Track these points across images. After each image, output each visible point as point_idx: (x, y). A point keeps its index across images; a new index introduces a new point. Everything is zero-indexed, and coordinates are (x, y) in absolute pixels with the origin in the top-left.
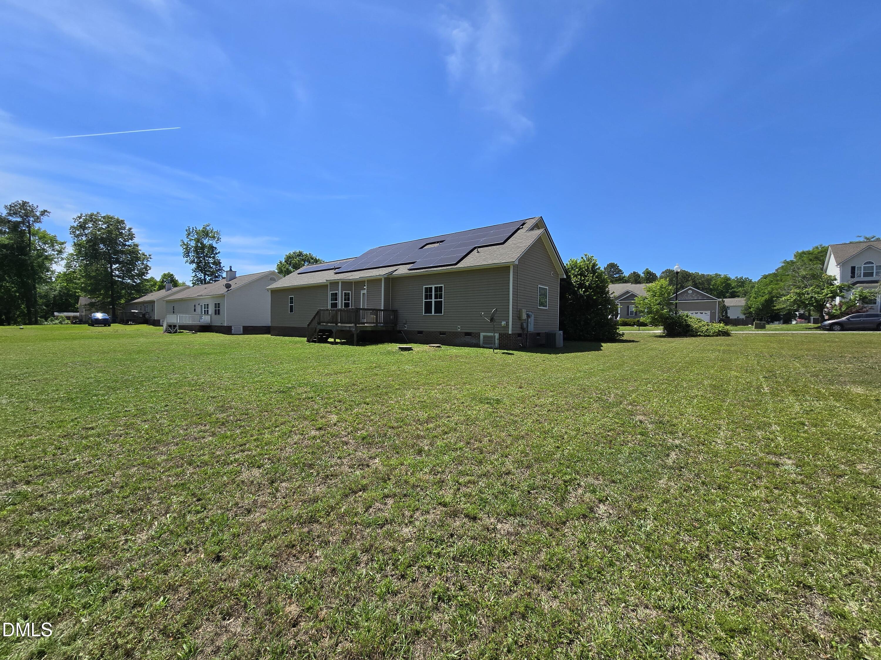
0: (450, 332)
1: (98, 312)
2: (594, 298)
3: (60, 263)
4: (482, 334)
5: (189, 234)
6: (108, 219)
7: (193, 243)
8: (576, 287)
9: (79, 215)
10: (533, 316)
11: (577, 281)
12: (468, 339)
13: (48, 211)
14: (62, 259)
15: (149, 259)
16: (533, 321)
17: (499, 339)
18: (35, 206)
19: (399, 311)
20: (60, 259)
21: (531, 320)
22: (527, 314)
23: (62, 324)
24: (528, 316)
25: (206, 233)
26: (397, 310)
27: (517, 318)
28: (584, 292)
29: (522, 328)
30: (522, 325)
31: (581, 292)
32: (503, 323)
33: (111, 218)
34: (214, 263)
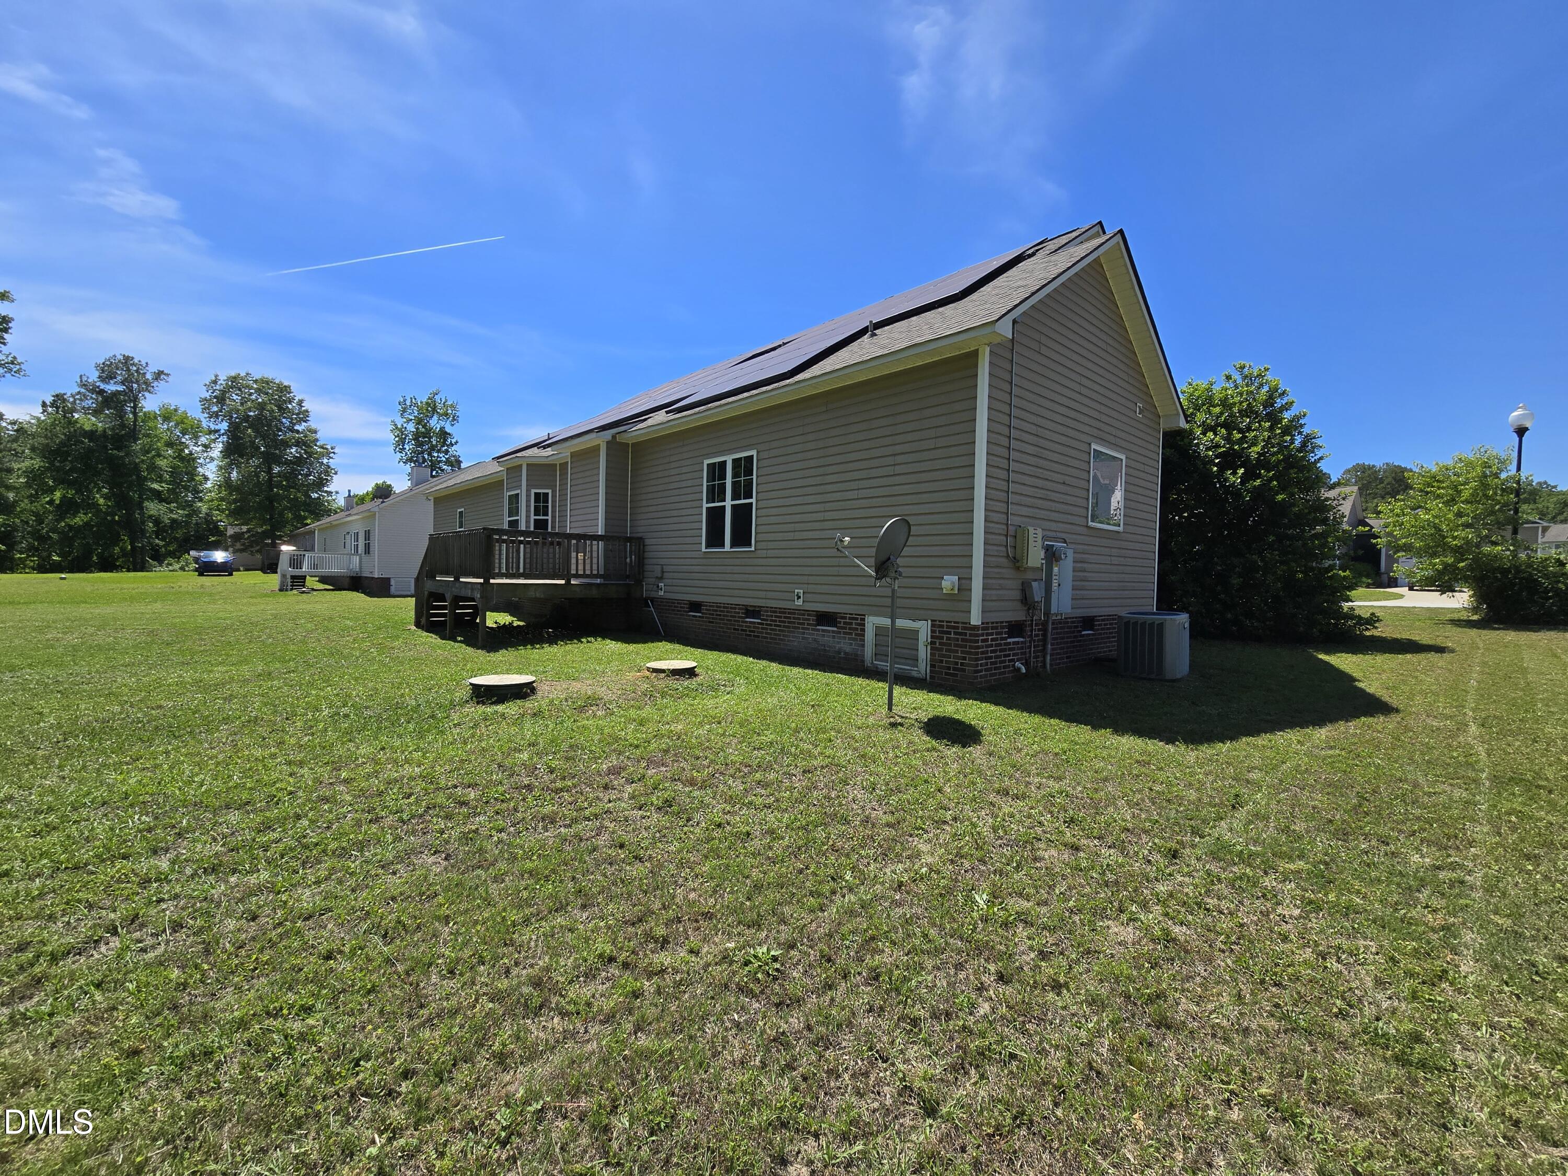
0: (774, 610)
1: (217, 550)
2: (1280, 497)
3: (208, 465)
4: (873, 622)
5: (404, 411)
6: (264, 385)
7: (411, 427)
8: (1211, 462)
9: (214, 378)
10: (1070, 553)
11: (1217, 446)
12: (826, 636)
13: (166, 372)
14: (212, 459)
15: (332, 455)
16: (1069, 574)
17: (934, 643)
18: (143, 363)
19: (647, 542)
20: (208, 460)
21: (1064, 572)
22: (1048, 549)
23: (185, 571)
24: (1052, 556)
25: (431, 408)
26: (641, 539)
27: (1004, 561)
28: (1245, 479)
29: (1026, 599)
30: (1025, 589)
31: (1235, 478)
32: (949, 582)
33: (267, 383)
34: (448, 462)
